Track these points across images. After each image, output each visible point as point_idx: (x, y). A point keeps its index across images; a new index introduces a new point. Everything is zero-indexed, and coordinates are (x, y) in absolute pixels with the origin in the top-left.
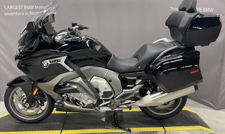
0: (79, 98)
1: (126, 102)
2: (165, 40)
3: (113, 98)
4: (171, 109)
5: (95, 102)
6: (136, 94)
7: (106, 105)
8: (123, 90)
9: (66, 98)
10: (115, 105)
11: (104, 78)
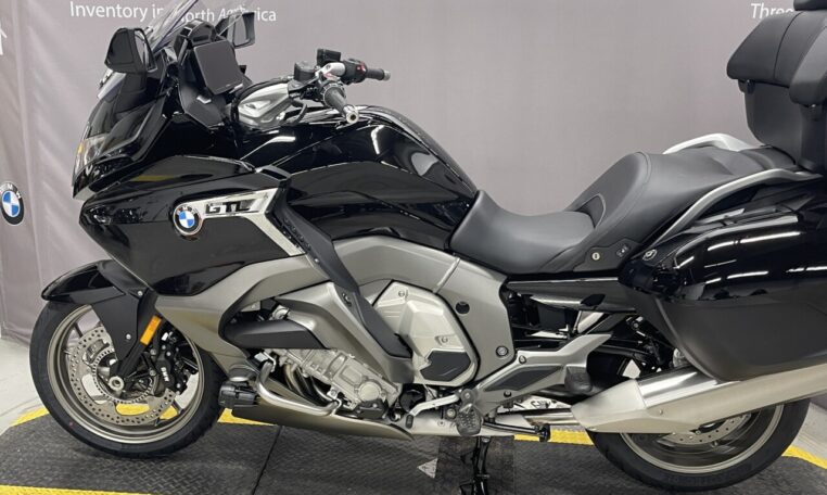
0: (326, 374)
1: (527, 405)
2: (722, 140)
3: (471, 384)
4: (726, 449)
5: (393, 393)
6: (572, 377)
7: (440, 412)
8: (516, 352)
9: (270, 368)
10: (480, 415)
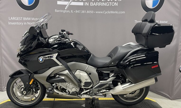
0: (66, 87)
5: (78, 90)
6: (110, 84)
8: (100, 81)
9: (55, 87)
10: (94, 93)
11: (85, 72)
